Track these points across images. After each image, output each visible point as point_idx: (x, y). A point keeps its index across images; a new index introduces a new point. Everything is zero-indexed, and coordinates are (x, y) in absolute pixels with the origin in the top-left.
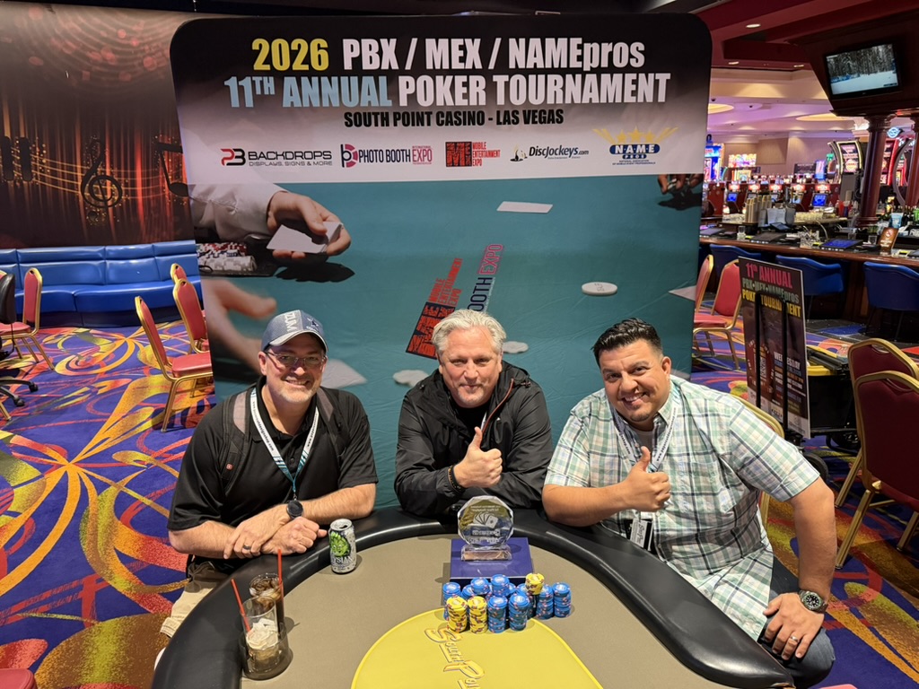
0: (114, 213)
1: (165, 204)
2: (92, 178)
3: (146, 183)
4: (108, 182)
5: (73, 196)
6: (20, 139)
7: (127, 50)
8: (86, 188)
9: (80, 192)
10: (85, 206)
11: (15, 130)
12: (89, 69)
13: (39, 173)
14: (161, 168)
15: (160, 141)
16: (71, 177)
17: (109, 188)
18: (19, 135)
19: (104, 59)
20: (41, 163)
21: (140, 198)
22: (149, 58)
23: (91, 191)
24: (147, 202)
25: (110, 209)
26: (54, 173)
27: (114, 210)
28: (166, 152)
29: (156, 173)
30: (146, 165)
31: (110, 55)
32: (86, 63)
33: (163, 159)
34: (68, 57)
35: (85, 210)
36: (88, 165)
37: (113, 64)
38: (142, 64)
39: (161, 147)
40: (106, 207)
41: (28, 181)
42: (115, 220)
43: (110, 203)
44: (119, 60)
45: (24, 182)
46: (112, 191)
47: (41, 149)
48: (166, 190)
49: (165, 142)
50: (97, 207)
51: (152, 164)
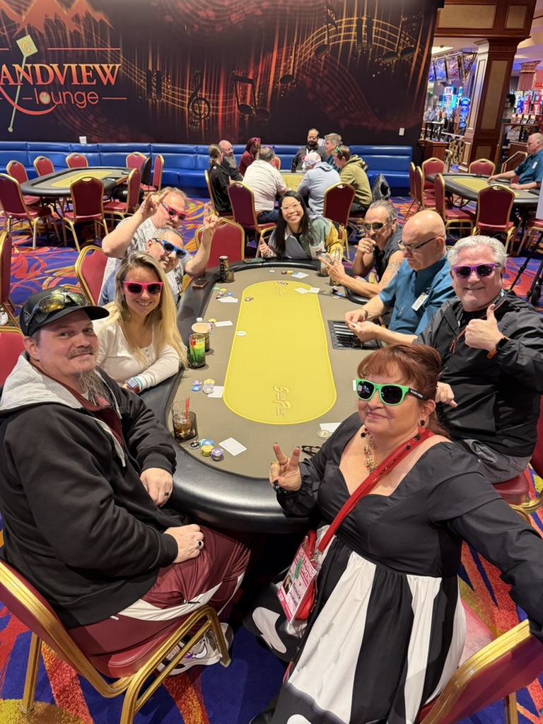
0: (205, 124)
1: (234, 119)
2: (195, 99)
3: (225, 104)
4: (203, 102)
5: (183, 111)
6: (157, 72)
7: (222, 9)
8: (190, 106)
9: (187, 109)
10: (189, 117)
11: (154, 66)
12: (198, 23)
13: (165, 95)
14: (235, 94)
15: (236, 74)
16: (183, 98)
17: (203, 106)
18: (156, 69)
19: (208, 16)
20: (167, 88)
21: (220, 114)
22: (234, 14)
23: (193, 108)
24: (224, 116)
25: (203, 120)
26: (173, 95)
27: (205, 121)
28: (239, 82)
29: (231, 97)
30: (226, 91)
31: (211, 13)
32: (198, 19)
33: (236, 87)
34: (187, 15)
35: (189, 121)
36: (192, 90)
37: (213, 19)
38: (229, 19)
39: (236, 79)
40: (201, 119)
41: (159, 100)
42: (205, 128)
43: (203, 116)
44: (217, 17)
45: (157, 101)
46: (205, 108)
47: (168, 78)
48: (237, 110)
49: (239, 75)
50: (195, 119)
51: (230, 91)
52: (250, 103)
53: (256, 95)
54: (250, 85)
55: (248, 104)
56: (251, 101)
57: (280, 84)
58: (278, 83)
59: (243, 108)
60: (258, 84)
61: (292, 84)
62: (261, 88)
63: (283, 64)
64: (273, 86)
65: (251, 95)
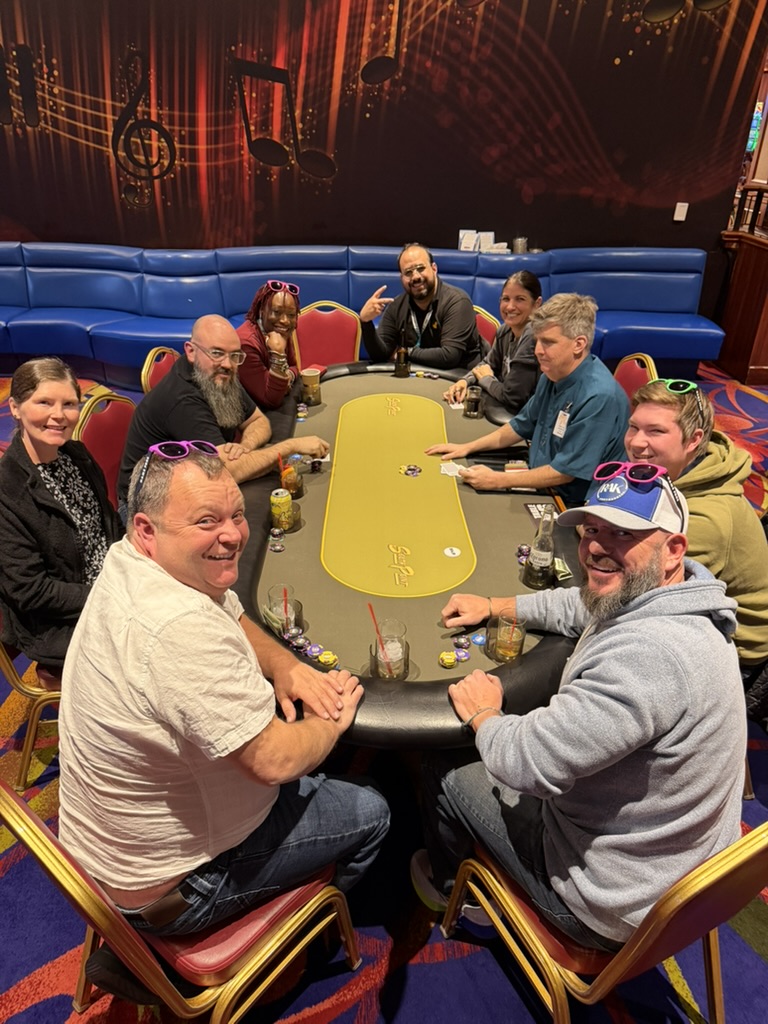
0: (163, 192)
1: (242, 178)
2: (130, 125)
3: (214, 138)
4: (155, 133)
5: (100, 154)
6: (18, 48)
8: (121, 143)
9: (111, 150)
10: (118, 176)
11: (9, 32)
13: (49, 113)
14: (238, 110)
15: (239, 56)
16: (99, 122)
17: (155, 144)
18: (15, 41)
20: (51, 93)
21: (203, 164)
23: (127, 147)
24: (214, 173)
26: (71, 113)
27: (163, 184)
28: (248, 78)
29: (230, 120)
30: (214, 104)
33: (242, 92)
35: (119, 182)
36: (122, 100)
39: (241, 68)
40: (151, 178)
41: (33, 126)
42: (164, 202)
43: (156, 171)
45: (29, 128)
46: (160, 149)
47: (51, 68)
48: (246, 152)
49: (249, 59)
50: (138, 177)
51: (225, 103)
52: (283, 136)
53: (298, 113)
54: (279, 87)
55: (276, 138)
56: (284, 131)
57: (361, 84)
58: (355, 81)
59: (264, 149)
60: (301, 83)
61: (394, 83)
62: (311, 94)
63: (369, 27)
64: (343, 89)
65: (283, 114)
